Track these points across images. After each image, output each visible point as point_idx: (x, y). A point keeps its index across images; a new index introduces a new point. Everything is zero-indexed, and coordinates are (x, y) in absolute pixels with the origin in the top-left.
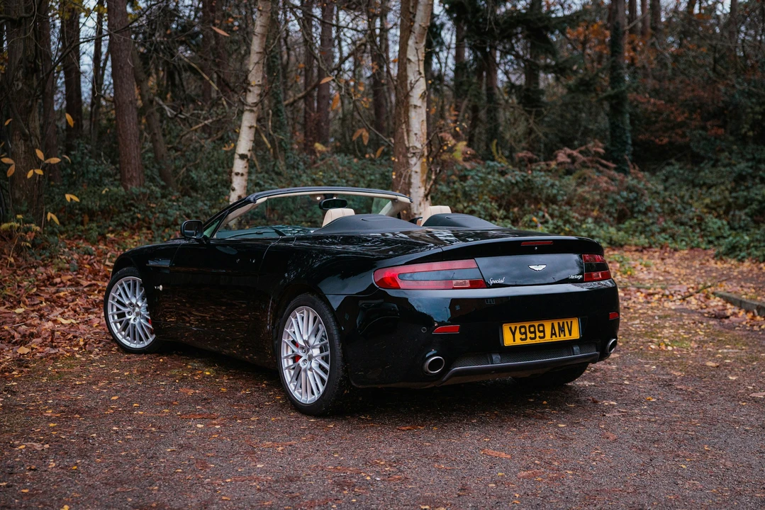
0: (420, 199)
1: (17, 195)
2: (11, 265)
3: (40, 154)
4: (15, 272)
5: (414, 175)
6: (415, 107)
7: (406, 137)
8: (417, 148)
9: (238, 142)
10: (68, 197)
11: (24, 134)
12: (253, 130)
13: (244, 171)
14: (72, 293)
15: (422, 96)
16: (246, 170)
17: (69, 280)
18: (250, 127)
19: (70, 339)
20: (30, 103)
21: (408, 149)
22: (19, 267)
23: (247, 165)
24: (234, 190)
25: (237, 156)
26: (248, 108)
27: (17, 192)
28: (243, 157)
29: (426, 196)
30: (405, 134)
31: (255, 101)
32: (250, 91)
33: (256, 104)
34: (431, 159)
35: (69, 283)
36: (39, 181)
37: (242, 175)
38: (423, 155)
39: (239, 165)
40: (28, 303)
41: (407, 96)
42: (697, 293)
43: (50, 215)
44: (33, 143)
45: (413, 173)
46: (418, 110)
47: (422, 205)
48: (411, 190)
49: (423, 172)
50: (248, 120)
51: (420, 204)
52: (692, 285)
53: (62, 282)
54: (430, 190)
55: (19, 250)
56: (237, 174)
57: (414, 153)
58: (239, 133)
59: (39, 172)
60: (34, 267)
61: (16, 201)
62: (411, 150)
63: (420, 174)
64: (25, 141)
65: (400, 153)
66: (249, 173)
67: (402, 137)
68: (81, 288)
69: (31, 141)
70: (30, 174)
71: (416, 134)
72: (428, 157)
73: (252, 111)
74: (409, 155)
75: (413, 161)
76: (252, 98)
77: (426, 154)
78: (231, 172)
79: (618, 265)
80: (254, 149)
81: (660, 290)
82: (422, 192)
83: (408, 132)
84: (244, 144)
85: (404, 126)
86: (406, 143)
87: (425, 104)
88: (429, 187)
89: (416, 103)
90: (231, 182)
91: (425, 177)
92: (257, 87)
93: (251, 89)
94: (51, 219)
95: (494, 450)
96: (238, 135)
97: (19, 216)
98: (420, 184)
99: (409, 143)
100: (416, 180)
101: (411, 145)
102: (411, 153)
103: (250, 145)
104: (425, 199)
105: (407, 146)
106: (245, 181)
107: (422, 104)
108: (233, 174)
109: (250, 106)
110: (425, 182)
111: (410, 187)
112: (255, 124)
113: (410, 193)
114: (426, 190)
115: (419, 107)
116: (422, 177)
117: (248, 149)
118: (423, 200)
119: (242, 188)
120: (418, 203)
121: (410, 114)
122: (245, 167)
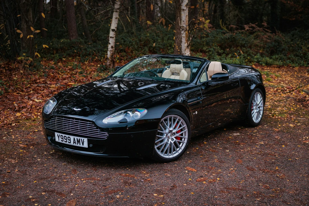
0: (185, 48)
1: (24, 45)
2: (21, 74)
3: (32, 29)
4: (23, 77)
5: (183, 38)
6: (184, 10)
7: (179, 22)
8: (184, 27)
9: (111, 24)
10: (44, 46)
11: (26, 21)
12: (117, 19)
13: (114, 36)
14: (43, 87)
15: (187, 5)
16: (115, 36)
17: (43, 81)
19: (38, 109)
20: (28, 8)
21: (181, 27)
22: (24, 75)
23: (115, 33)
24: (110, 44)
25: (111, 30)
26: (115, 10)
27: (24, 44)
28: (113, 30)
29: (188, 47)
30: (179, 21)
31: (118, 7)
32: (116, 3)
33: (118, 9)
34: (190, 32)
35: (42, 82)
36: (32, 40)
38: (187, 30)
39: (112, 34)
40: (25, 91)
41: (180, 5)
42: (295, 89)
43: (36, 54)
44: (30, 24)
45: (182, 37)
46: (185, 11)
47: (186, 50)
48: (182, 44)
49: (186, 36)
50: (115, 15)
51: (185, 50)
52: (294, 86)
53: (40, 82)
54: (189, 44)
55: (24, 68)
56: (111, 37)
57: (183, 29)
58: (112, 20)
59: (32, 36)
60: (30, 75)
61: (24, 48)
63: (185, 38)
64: (27, 23)
65: (178, 29)
66: (116, 37)
67: (178, 22)
68: (47, 85)
69: (29, 24)
70: (28, 37)
71: (184, 21)
72: (188, 30)
73: (116, 11)
74: (181, 30)
75: (182, 32)
76: (117, 6)
77: (188, 29)
78: (109, 36)
79: (265, 76)
80: (117, 28)
81: (281, 88)
82: (186, 45)
83: (181, 20)
84: (114, 25)
85: (179, 18)
86: (180, 25)
87: (188, 9)
88: (189, 43)
89: (184, 8)
90: (109, 41)
91: (187, 39)
92: (119, 2)
93: (116, 2)
94: (37, 55)
95: (191, 167)
96: (111, 21)
97: (24, 54)
98: (185, 42)
99: (181, 25)
100: (184, 40)
101: (181, 26)
102: (182, 29)
103: (116, 25)
104: (187, 48)
105: (180, 26)
106: (114, 40)
107: (186, 9)
108: (109, 37)
109: (116, 9)
110: (187, 41)
111: (181, 43)
112: (118, 17)
113: (181, 45)
114: (188, 44)
115: (185, 10)
116: (186, 39)
117: (115, 27)
118: (186, 48)
119: (113, 43)
120: (184, 49)
121: (181, 13)
122: (114, 34)
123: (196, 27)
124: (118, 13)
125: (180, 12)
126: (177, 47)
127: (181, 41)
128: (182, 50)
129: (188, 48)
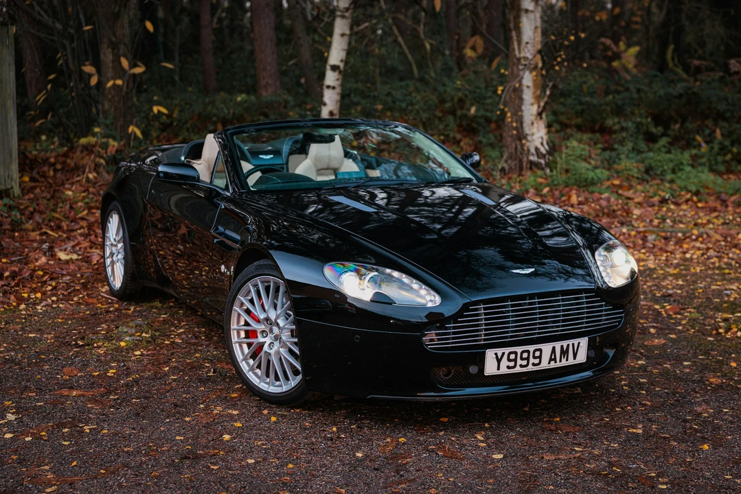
0: (533, 118)
3: (125, 63)
6: (527, 11)
7: (516, 47)
8: (528, 59)
9: (331, 51)
10: (155, 109)
12: (346, 39)
13: (336, 84)
16: (339, 82)
18: (343, 35)
21: (519, 59)
23: (340, 77)
24: (325, 104)
25: (328, 67)
26: (340, 14)
28: (334, 68)
29: (540, 114)
31: (347, 5)
33: (347, 9)
34: (545, 72)
37: (334, 88)
38: (536, 67)
39: (331, 78)
43: (131, 129)
45: (525, 89)
46: (531, 16)
47: (535, 125)
48: (523, 108)
49: (536, 85)
50: (341, 27)
51: (533, 124)
54: (544, 108)
56: (328, 87)
57: (525, 65)
59: (120, 82)
62: (523, 62)
63: (532, 90)
66: (342, 85)
67: (512, 46)
70: (110, 84)
71: (527, 43)
72: (542, 69)
73: (343, 17)
74: (521, 67)
75: (525, 74)
76: (343, 3)
77: (540, 65)
78: (322, 85)
80: (346, 62)
82: (534, 109)
83: (519, 39)
84: (336, 55)
85: (514, 34)
86: (517, 52)
87: (540, 9)
88: (542, 104)
89: (527, 7)
90: (322, 96)
91: (538, 92)
94: (133, 132)
96: (329, 43)
97: (96, 130)
98: (532, 100)
99: (520, 52)
100: (528, 96)
101: (522, 55)
102: (522, 65)
103: (343, 55)
104: (539, 118)
105: (518, 56)
106: (338, 94)
107: (535, 8)
108: (324, 87)
109: (341, 11)
110: (538, 98)
111: (522, 104)
112: (348, 32)
113: (522, 111)
114: (539, 107)
115: (532, 11)
116: (534, 93)
117: (340, 59)
118: (536, 119)
119: (334, 103)
120: (530, 122)
121: (521, 20)
122: (338, 80)
123: (559, 59)
124: (349, 21)
125: (517, 18)
126: (509, 115)
127: (521, 99)
128: (525, 125)
129: (541, 118)
